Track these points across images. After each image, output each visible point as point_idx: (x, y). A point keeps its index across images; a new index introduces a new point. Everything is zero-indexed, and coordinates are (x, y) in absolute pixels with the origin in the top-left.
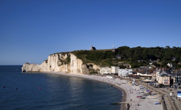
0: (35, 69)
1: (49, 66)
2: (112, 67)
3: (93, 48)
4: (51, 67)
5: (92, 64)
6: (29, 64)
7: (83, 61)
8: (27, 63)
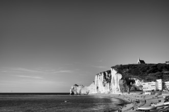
0: (83, 92)
1: (96, 87)
2: (158, 80)
3: (140, 61)
4: (98, 88)
5: (134, 79)
6: (78, 86)
7: (123, 76)
8: (76, 85)
